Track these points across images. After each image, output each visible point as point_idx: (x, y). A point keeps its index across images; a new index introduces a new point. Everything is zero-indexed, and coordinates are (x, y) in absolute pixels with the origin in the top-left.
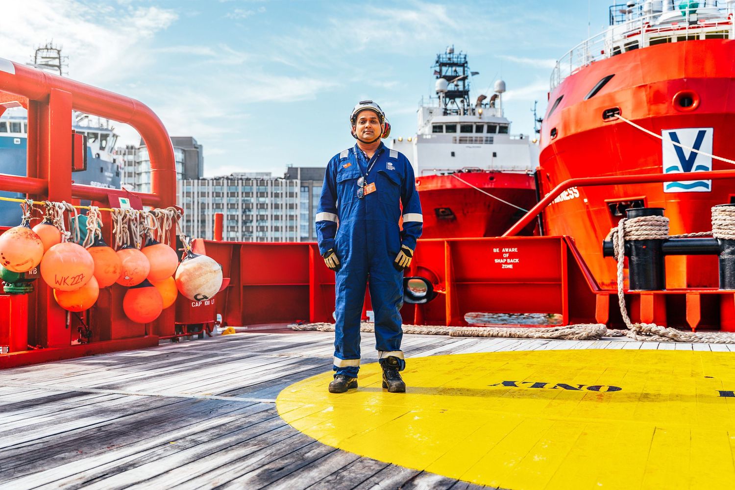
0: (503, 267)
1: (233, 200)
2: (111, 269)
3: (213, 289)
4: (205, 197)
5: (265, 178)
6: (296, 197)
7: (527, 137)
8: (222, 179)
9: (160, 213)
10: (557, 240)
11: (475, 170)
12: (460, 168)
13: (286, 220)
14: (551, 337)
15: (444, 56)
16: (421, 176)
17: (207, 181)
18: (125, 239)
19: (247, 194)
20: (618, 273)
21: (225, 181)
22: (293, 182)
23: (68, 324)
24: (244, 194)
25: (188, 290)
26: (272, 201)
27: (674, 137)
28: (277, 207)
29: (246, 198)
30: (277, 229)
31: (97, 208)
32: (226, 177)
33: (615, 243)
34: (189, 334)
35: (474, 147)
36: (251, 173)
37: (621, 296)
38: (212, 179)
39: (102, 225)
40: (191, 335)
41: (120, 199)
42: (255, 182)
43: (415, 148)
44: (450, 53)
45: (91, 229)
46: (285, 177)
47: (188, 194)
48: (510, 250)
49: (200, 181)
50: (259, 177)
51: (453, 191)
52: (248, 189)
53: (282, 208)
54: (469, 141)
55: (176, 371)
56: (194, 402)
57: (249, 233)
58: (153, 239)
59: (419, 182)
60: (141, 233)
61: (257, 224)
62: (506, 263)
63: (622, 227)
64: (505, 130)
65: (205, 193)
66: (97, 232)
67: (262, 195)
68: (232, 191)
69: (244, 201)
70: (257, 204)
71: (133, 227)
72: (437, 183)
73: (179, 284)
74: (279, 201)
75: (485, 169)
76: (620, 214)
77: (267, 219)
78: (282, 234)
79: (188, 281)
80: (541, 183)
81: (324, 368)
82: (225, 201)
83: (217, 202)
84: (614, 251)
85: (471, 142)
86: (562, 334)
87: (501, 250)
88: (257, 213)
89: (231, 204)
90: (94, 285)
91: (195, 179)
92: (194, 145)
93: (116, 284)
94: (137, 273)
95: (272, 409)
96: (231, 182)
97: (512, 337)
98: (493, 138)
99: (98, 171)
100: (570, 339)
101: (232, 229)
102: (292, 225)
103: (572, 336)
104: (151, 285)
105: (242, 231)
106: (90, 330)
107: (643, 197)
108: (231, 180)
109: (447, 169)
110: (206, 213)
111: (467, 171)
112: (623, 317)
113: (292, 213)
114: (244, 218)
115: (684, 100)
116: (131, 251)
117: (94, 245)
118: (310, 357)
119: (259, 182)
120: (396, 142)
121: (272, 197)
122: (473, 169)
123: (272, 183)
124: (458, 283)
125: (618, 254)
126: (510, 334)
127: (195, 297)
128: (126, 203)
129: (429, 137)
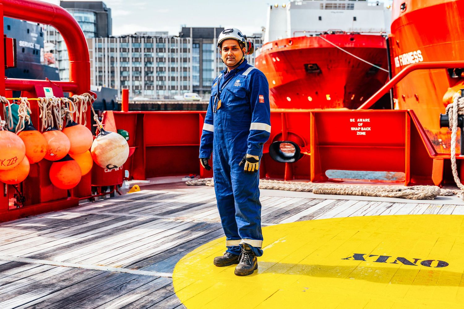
0: (358, 134)
1: (137, 55)
2: (39, 149)
3: (122, 160)
4: (114, 52)
5: (163, 36)
6: (189, 52)
7: (383, 4)
8: (128, 37)
9: (77, 99)
10: (402, 113)
11: (338, 32)
12: (326, 30)
13: (181, 71)
14: (395, 196)
16: (293, 37)
17: (115, 39)
18: (50, 122)
19: (149, 50)
20: (452, 142)
21: (130, 39)
22: (186, 40)
23: (6, 193)
24: (146, 50)
25: (101, 161)
26: (169, 55)
28: (173, 60)
29: (148, 53)
30: (173, 79)
31: (26, 99)
32: (130, 35)
33: (450, 116)
34: (103, 194)
35: (337, 12)
36: (151, 33)
37: (453, 161)
38: (119, 37)
39: (31, 113)
40: (104, 195)
41: (45, 88)
42: (155, 40)
43: (288, 13)
45: (22, 116)
46: (180, 35)
47: (100, 50)
48: (364, 120)
49: (109, 39)
50: (158, 35)
51: (320, 50)
52: (149, 45)
53: (177, 61)
54: (334, 7)
55: (93, 238)
56: (108, 276)
57: (150, 82)
58: (72, 121)
59: (291, 42)
60: (63, 116)
61: (157, 75)
62: (360, 131)
63: (457, 104)
65: (114, 49)
66: (27, 118)
67: (161, 50)
68: (136, 47)
69: (145, 55)
70: (157, 58)
71: (56, 112)
72: (306, 43)
73: (94, 156)
74: (175, 55)
75: (346, 31)
76: (457, 77)
77: (165, 71)
78: (177, 83)
79: (101, 154)
80: (392, 49)
81: (211, 235)
82: (130, 55)
83: (124, 56)
84: (449, 123)
85: (335, 8)
86: (404, 194)
87: (356, 120)
88: (157, 66)
89: (135, 58)
90: (27, 162)
91: (106, 37)
92: (104, 8)
93: (44, 160)
94: (60, 150)
95: (169, 285)
96: (135, 40)
97: (363, 196)
98: (353, 4)
99: (26, 32)
100: (410, 199)
101: (137, 79)
102: (185, 75)
103: (412, 196)
104: (72, 159)
105: (145, 80)
106: (23, 196)
108: (135, 38)
109: (315, 30)
110: (115, 65)
111: (331, 32)
112: (454, 178)
113: (186, 66)
114: (146, 70)
116: (55, 132)
117: (25, 130)
118: (200, 222)
119: (158, 39)
120: (273, 8)
121: (169, 52)
122: (336, 31)
123: (169, 40)
124: (320, 146)
125: (452, 126)
126: (362, 193)
127: (107, 167)
128: (49, 92)
129: (300, 4)
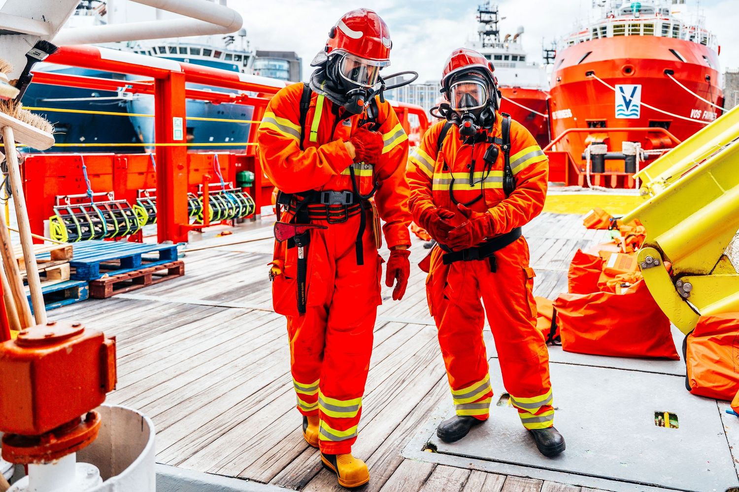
10: (564, 153)
11: (503, 86)
15: (483, 6)
20: (587, 167)
27: (622, 90)
33: (586, 155)
35: (502, 70)
37: (588, 176)
44: (487, 4)
54: (500, 66)
64: (523, 59)
75: (510, 85)
80: (550, 106)
84: (586, 158)
92: (296, 58)
98: (515, 64)
103: (570, 190)
107: (605, 119)
112: (588, 184)
115: (628, 70)
125: (588, 160)
